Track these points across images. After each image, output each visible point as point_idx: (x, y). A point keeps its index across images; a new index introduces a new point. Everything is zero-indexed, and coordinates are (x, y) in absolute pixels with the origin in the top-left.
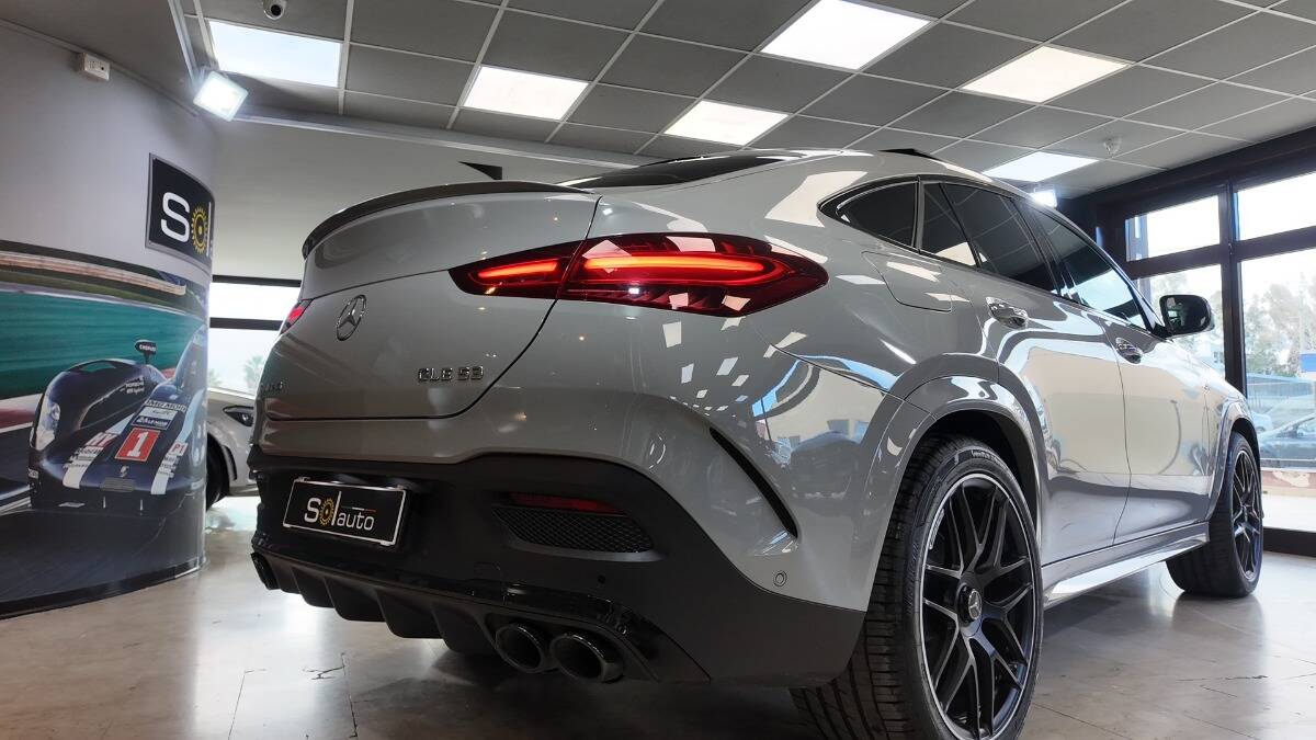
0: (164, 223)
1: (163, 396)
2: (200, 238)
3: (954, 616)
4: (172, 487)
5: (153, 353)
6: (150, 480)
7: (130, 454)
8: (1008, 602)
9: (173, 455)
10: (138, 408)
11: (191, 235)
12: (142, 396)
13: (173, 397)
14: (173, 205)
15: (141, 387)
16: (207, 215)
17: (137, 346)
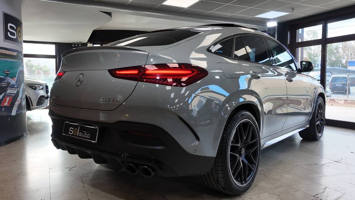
0: (9, 33)
1: (13, 87)
2: (20, 36)
3: (238, 156)
4: (17, 113)
5: (9, 74)
6: (11, 112)
7: (5, 104)
8: (252, 150)
9: (17, 103)
10: (6, 90)
11: (17, 36)
12: (7, 87)
13: (16, 86)
14: (11, 27)
15: (6, 84)
16: (21, 29)
17: (4, 72)
